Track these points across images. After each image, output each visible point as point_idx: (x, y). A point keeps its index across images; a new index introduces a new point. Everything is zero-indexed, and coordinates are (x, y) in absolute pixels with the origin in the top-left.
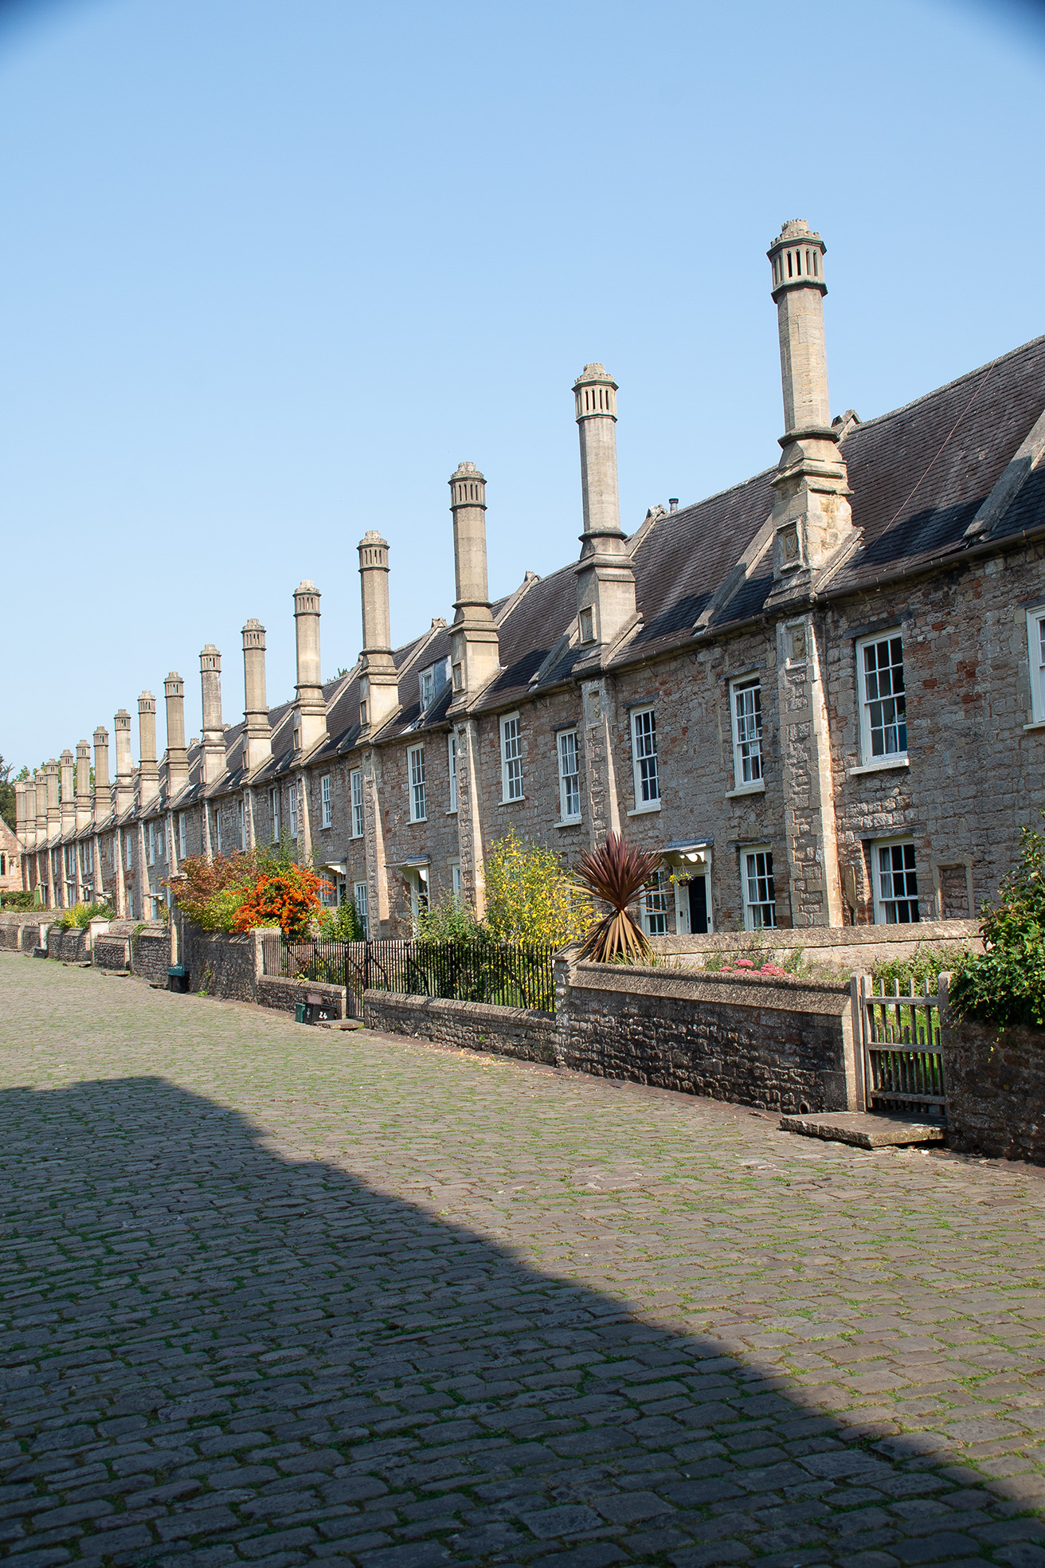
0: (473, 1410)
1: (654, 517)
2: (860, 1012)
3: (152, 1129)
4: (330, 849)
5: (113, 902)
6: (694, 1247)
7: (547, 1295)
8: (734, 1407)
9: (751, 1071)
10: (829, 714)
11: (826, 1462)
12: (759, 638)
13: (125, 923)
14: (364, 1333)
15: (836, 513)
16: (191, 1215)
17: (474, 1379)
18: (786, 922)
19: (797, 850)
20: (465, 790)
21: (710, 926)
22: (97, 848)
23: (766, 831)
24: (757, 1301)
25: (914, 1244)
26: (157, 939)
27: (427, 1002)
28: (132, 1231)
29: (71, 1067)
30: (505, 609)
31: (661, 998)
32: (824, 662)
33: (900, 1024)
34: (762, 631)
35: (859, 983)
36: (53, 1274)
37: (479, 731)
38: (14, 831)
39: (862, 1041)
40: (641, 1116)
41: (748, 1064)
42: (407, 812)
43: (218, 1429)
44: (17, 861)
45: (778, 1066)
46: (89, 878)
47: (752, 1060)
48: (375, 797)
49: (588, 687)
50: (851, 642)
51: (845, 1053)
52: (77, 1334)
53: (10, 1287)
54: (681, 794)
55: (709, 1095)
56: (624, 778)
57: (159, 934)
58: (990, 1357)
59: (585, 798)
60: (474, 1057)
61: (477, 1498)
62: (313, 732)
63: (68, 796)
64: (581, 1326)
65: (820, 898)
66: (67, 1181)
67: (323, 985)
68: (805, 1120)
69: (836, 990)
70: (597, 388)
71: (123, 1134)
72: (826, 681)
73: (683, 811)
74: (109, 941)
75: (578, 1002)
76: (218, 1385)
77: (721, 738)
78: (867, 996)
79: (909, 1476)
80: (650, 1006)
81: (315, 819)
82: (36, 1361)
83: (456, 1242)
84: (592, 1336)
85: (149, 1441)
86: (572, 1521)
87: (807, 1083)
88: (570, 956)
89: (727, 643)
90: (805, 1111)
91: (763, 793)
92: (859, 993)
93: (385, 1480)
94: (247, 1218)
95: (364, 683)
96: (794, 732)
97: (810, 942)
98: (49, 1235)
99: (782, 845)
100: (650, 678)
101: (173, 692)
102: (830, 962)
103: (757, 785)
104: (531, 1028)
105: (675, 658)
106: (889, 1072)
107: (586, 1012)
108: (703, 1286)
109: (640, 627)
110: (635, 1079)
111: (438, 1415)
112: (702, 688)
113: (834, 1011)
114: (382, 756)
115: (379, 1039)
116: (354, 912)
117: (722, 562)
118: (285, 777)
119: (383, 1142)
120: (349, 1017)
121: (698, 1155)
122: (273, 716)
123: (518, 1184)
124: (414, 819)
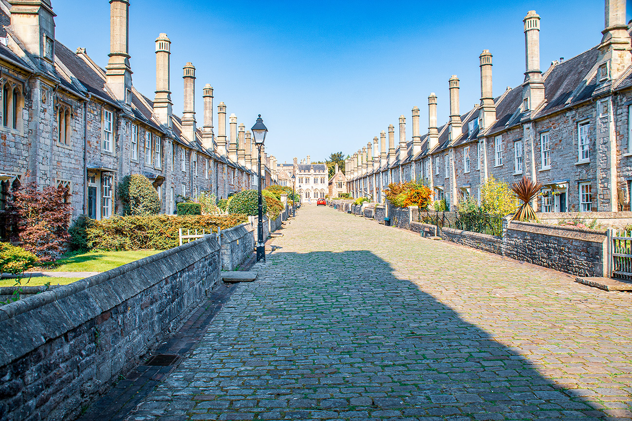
0: (428, 362)
1: (554, 65)
2: (610, 242)
3: (363, 266)
4: (439, 181)
5: (372, 197)
6: (526, 318)
7: (467, 329)
8: (518, 372)
9: (568, 261)
10: (616, 134)
11: (545, 394)
12: (590, 107)
13: (375, 204)
14: (403, 334)
15: (624, 58)
16: (364, 293)
17: (432, 352)
18: (595, 209)
19: (601, 184)
20: (483, 162)
21: (567, 210)
22: (368, 180)
23: (589, 177)
24: (541, 338)
25: (611, 325)
26: (381, 209)
27: (462, 232)
28: (345, 296)
29: (346, 246)
30: (499, 100)
31: (538, 234)
32: (616, 114)
33: (626, 247)
34: (591, 104)
35: (610, 231)
36: (319, 306)
37: (488, 142)
38: (344, 175)
39: (610, 253)
40: (525, 274)
41: (567, 258)
42: (463, 169)
43: (348, 356)
44: (345, 184)
45: (578, 260)
46: (366, 189)
47: (569, 257)
48: (453, 164)
49: (526, 126)
50: (627, 106)
51: (603, 257)
52: (319, 323)
53: (306, 308)
54: (558, 164)
55: (553, 268)
56: (538, 158)
57: (382, 207)
58: (626, 368)
59: (524, 165)
60: (475, 251)
61: (419, 388)
62: (434, 143)
63: (360, 164)
64: (475, 340)
65: (609, 201)
66: (332, 279)
67: (430, 225)
68: (585, 279)
69: (602, 234)
70: (532, 20)
71: (354, 267)
72: (616, 121)
73: (558, 170)
74: (368, 209)
75: (510, 234)
76: (353, 343)
77: (574, 143)
78: (613, 236)
79: (574, 403)
80: (534, 236)
81: (434, 172)
82: (305, 329)
83: (444, 309)
84: (478, 344)
85: (328, 356)
86: (446, 399)
87: (588, 267)
88: (509, 218)
89: (577, 109)
90: (587, 276)
91: (589, 163)
92: (610, 235)
93: (392, 378)
94: (381, 295)
95: (450, 126)
96: (602, 141)
97: (600, 217)
98: (321, 294)
99: (595, 182)
100: (548, 123)
101: (391, 131)
102: (608, 224)
103: (587, 160)
104: (494, 242)
105: (558, 115)
106: (620, 264)
107: (513, 238)
108: (523, 332)
109: (546, 104)
110: (528, 261)
111: (416, 362)
112: (568, 126)
113: (600, 241)
114: (456, 151)
115: (445, 243)
116: (446, 202)
117: (578, 79)
118: (425, 157)
119: (432, 276)
120: (437, 236)
121: (540, 288)
122: (422, 139)
123: (472, 292)
124: (466, 172)
